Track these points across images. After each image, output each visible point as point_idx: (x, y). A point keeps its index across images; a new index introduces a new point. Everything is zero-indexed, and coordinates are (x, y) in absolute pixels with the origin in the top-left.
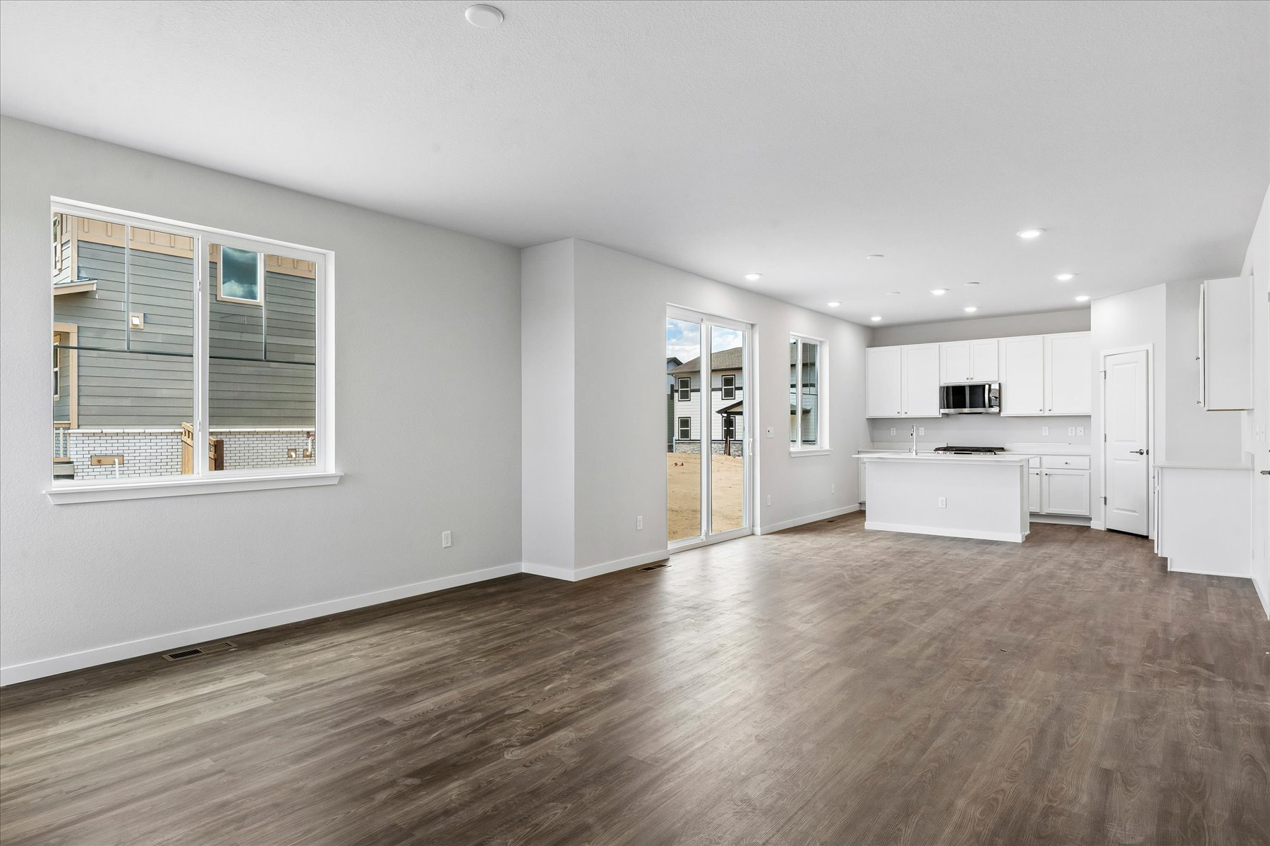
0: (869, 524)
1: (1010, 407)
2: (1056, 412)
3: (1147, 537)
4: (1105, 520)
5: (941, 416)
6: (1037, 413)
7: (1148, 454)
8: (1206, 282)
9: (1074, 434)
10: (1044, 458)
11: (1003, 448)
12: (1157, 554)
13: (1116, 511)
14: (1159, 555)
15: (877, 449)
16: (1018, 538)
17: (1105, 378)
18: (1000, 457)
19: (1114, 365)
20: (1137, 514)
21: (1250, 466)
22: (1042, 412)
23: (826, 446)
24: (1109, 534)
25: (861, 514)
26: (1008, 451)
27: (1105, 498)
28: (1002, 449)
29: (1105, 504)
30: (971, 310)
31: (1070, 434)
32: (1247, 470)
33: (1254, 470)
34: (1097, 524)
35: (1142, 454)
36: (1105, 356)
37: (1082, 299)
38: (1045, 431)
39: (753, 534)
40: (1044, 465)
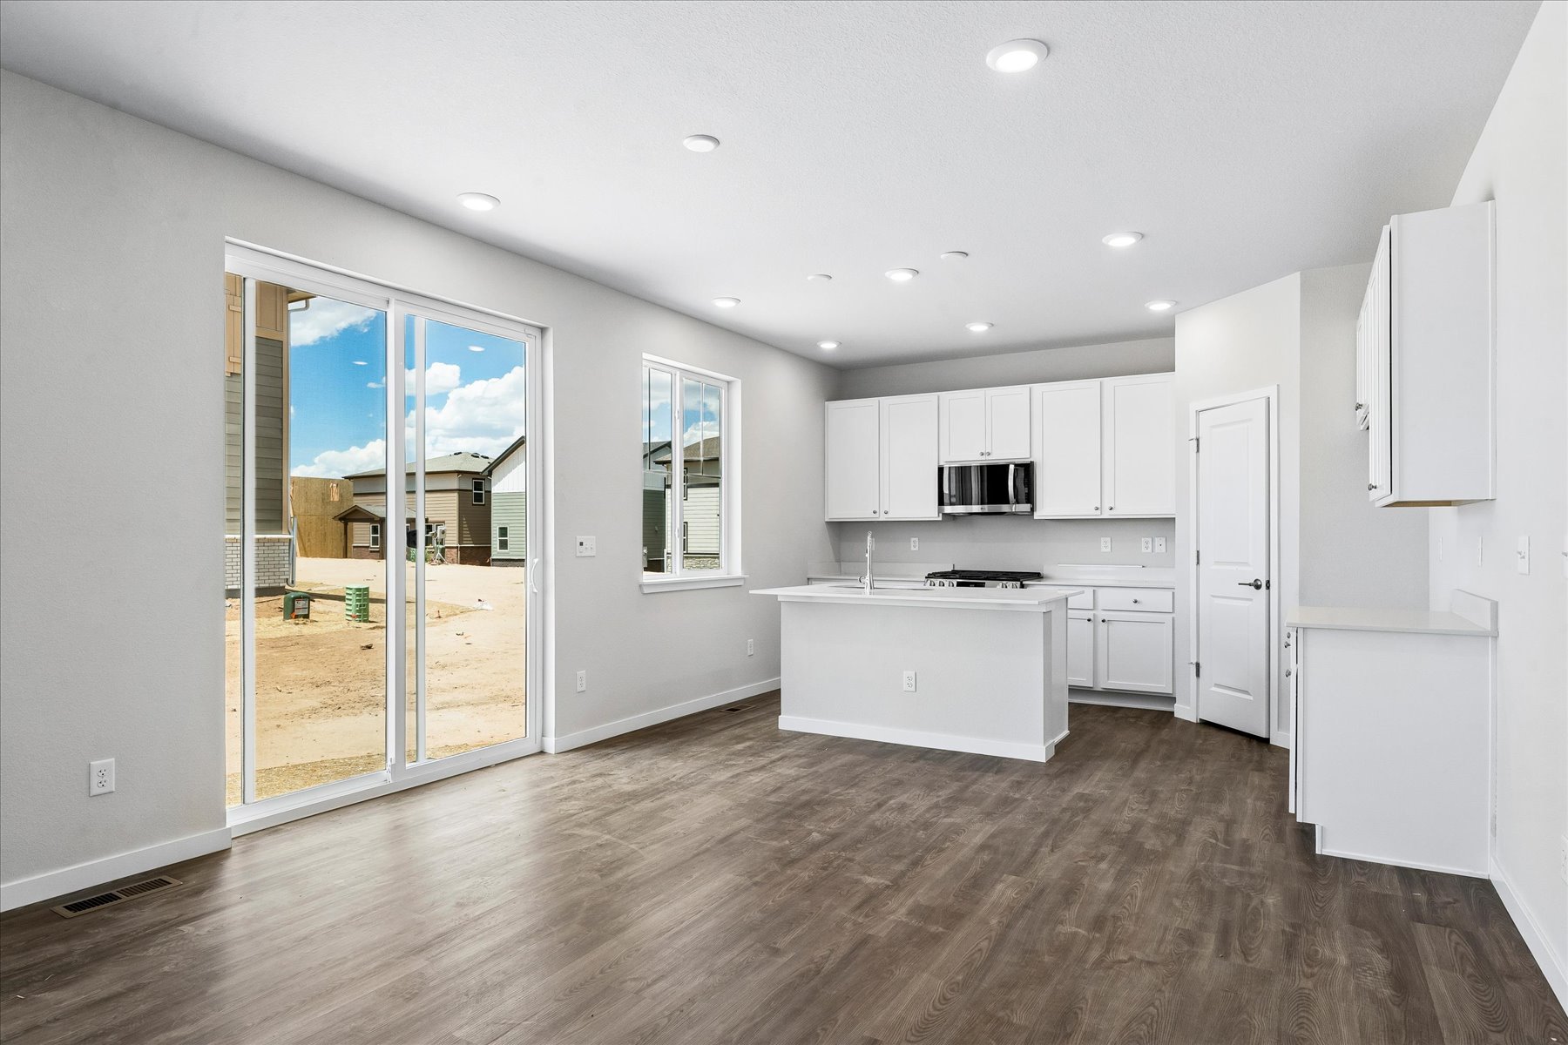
0: (788, 721)
1: (1047, 505)
2: (1120, 513)
3: (1267, 741)
4: (1197, 706)
5: (940, 519)
6: (1088, 512)
7: (1268, 587)
8: (1394, 219)
9: (1150, 550)
10: (1100, 592)
11: (1039, 574)
12: (1295, 815)
13: (1214, 689)
14: (1299, 820)
15: (846, 574)
16: (1038, 752)
17: (1198, 451)
18: (1034, 588)
19: (1213, 427)
20: (1251, 698)
21: (1488, 626)
22: (1098, 512)
23: (737, 571)
24: (1204, 730)
25: (770, 701)
26: (1048, 578)
27: (1198, 665)
28: (1037, 576)
29: (1198, 675)
30: (979, 328)
31: (1144, 550)
32: (1481, 636)
33: (1496, 638)
34: (1185, 711)
35: (1258, 587)
36: (1198, 412)
37: (1160, 307)
38: (1105, 544)
39: (542, 752)
40: (1101, 604)
